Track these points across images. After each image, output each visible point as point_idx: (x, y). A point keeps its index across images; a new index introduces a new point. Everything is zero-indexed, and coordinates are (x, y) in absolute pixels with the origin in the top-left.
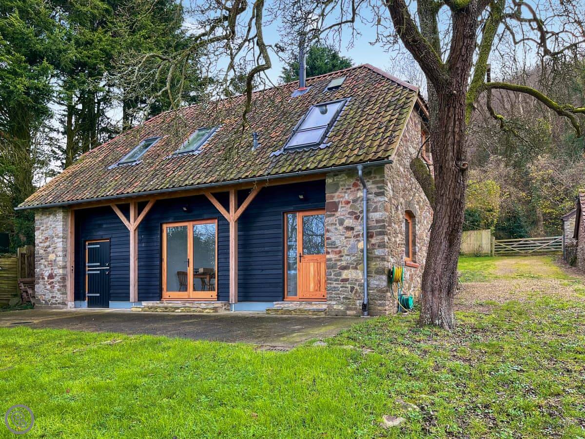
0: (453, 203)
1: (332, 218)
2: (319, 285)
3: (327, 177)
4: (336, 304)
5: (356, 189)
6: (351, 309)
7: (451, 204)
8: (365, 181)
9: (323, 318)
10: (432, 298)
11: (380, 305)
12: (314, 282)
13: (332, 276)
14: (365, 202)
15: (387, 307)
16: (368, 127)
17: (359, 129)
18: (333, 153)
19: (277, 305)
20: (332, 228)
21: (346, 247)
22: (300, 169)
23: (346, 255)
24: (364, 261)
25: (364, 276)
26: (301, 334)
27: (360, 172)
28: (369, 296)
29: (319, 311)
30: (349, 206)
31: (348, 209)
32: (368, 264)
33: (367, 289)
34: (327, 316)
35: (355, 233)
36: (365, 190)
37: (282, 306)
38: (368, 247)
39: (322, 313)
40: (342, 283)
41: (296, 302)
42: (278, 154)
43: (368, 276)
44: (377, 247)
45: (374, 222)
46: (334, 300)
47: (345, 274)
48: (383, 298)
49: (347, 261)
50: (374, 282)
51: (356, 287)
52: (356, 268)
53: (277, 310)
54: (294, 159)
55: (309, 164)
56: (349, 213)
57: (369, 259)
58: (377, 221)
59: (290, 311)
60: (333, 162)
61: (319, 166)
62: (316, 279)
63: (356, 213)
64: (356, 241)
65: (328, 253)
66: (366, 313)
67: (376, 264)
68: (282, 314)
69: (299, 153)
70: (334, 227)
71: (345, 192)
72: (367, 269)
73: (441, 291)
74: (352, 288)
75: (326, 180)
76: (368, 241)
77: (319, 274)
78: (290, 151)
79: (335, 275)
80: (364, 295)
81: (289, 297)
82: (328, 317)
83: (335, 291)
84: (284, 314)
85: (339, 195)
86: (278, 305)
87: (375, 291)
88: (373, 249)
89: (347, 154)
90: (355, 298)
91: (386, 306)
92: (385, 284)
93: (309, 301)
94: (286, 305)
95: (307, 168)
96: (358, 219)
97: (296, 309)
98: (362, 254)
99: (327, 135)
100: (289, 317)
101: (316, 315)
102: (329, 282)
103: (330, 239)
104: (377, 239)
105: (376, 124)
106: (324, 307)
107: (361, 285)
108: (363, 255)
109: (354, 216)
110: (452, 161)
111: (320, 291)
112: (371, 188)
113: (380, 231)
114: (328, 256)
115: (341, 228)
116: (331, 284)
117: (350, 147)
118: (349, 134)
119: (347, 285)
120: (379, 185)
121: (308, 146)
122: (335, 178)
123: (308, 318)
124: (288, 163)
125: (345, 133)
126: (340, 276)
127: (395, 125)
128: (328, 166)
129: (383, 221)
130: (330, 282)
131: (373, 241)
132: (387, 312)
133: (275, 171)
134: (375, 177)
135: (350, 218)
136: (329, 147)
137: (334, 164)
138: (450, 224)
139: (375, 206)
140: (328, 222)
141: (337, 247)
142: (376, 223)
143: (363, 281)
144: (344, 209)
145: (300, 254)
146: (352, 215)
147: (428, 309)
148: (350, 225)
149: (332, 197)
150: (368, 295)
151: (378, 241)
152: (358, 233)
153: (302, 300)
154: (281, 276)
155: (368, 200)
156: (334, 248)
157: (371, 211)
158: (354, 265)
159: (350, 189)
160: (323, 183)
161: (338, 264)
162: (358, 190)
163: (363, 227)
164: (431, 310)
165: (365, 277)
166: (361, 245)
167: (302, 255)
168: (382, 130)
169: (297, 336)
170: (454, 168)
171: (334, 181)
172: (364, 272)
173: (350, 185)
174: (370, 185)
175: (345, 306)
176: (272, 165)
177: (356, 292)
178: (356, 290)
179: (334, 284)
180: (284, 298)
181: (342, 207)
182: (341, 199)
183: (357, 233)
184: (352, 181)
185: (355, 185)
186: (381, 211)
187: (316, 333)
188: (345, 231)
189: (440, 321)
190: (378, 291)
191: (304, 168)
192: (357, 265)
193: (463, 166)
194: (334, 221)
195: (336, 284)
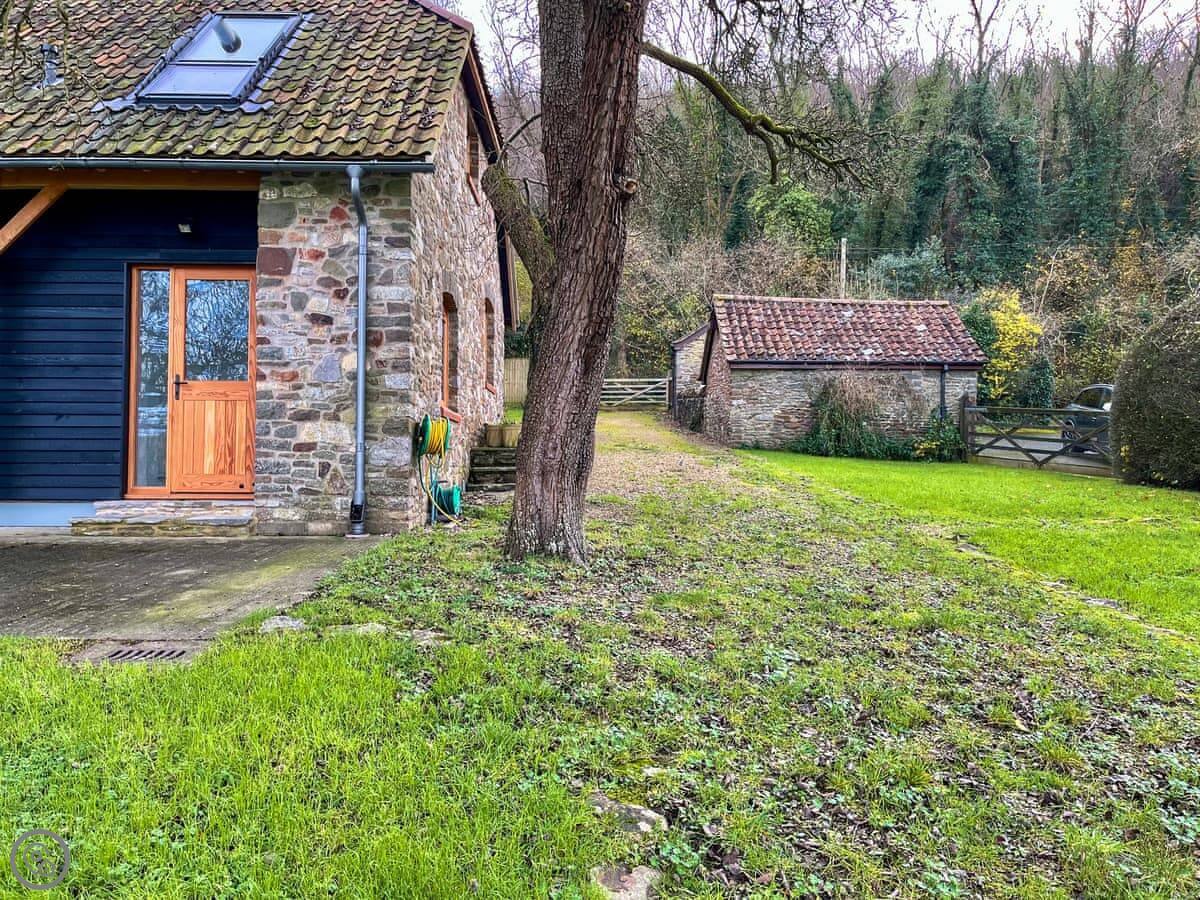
0: (602, 271)
1: (273, 290)
2: (229, 460)
3: (261, 186)
4: (280, 505)
5: (339, 224)
6: (318, 518)
7: (597, 272)
8: (365, 207)
9: (246, 542)
10: (542, 490)
11: (395, 507)
12: (216, 451)
13: (271, 437)
14: (362, 259)
15: (410, 512)
16: (365, 83)
17: (342, 84)
18: (280, 129)
19: (104, 510)
20: (274, 315)
21: (311, 363)
22: (187, 153)
23: (310, 385)
24: (356, 400)
25: (356, 437)
26: (205, 592)
27: (355, 183)
28: (367, 487)
29: (233, 524)
30: (320, 263)
31: (318, 269)
32: (366, 409)
33: (364, 471)
34: (256, 538)
35: (335, 333)
36: (363, 229)
37: (121, 513)
38: (369, 368)
39: (243, 529)
40: (298, 453)
41: (164, 503)
42: (121, 107)
43: (366, 438)
44: (389, 369)
45: (383, 308)
46: (276, 496)
47: (306, 432)
48: (401, 490)
49: (312, 399)
50: (381, 453)
51: (335, 464)
52: (336, 418)
53: (107, 523)
54: (168, 127)
55: (215, 143)
56: (321, 281)
57: (369, 397)
58: (392, 308)
59: (147, 526)
60: (279, 149)
61: (244, 152)
62: (222, 443)
63: (337, 283)
64: (337, 351)
65: (262, 377)
66: (359, 527)
67: (386, 410)
68: (122, 535)
69: (184, 113)
70: (281, 312)
71: (311, 229)
72: (365, 422)
73: (564, 473)
74: (325, 468)
75: (261, 194)
76: (368, 353)
77: (230, 429)
78: (155, 106)
79: (278, 434)
80: (355, 484)
81: (139, 488)
82: (259, 541)
83: (277, 473)
84: (130, 535)
85: (293, 234)
86: (109, 511)
87: (383, 474)
88: (381, 373)
89: (318, 133)
90: (331, 490)
91: (408, 508)
92: (407, 456)
93: (203, 498)
94: (133, 511)
95: (210, 152)
96: (343, 298)
97: (165, 522)
98: (351, 384)
99: (259, 85)
100: (145, 543)
101: (224, 534)
102: (263, 450)
103: (269, 342)
104: (391, 350)
105: (384, 80)
106: (245, 513)
107: (346, 460)
108: (355, 387)
109: (334, 289)
110: (608, 171)
111: (230, 473)
112: (378, 226)
113: (398, 331)
114: (261, 386)
115: (298, 315)
116: (267, 455)
117: (326, 119)
118: (319, 91)
119: (312, 460)
120: (398, 221)
121: (207, 100)
122: (285, 189)
123: (204, 543)
124: (152, 132)
125: (306, 89)
126: (293, 435)
127: (430, 91)
128: (267, 154)
129: (406, 308)
130: (265, 450)
131: (381, 353)
132: (411, 525)
133: (109, 147)
134: (388, 202)
135: (324, 293)
136: (267, 112)
137: (285, 153)
138: (590, 321)
139: (385, 269)
140: (263, 298)
141: (286, 364)
142: (389, 312)
143: (352, 449)
144: (308, 269)
145: (178, 377)
146: (328, 286)
147: (532, 517)
148: (323, 311)
149: (277, 238)
150: (365, 483)
151: (392, 355)
152: (343, 332)
153: (180, 496)
154: (119, 434)
155: (370, 254)
156: (278, 365)
157: (377, 280)
158: (332, 411)
159: (325, 221)
160: (253, 198)
161: (288, 406)
162: (345, 226)
163: (357, 320)
164: (540, 518)
165: (360, 439)
166: (351, 361)
167: (181, 380)
168: (403, 95)
169: (196, 600)
170: (608, 188)
171: (281, 196)
172: (355, 429)
173: (324, 213)
174: (374, 218)
175: (304, 512)
176: (100, 132)
177: (334, 477)
178: (335, 470)
179: (277, 457)
180: (124, 490)
181: (302, 265)
182: (301, 245)
183: (339, 333)
184: (328, 204)
185: (337, 214)
186: (401, 285)
187: (251, 586)
188: (310, 324)
189: (561, 543)
190: (391, 474)
191: (201, 151)
192: (338, 409)
193: (627, 186)
194: (282, 296)
195: (280, 455)
